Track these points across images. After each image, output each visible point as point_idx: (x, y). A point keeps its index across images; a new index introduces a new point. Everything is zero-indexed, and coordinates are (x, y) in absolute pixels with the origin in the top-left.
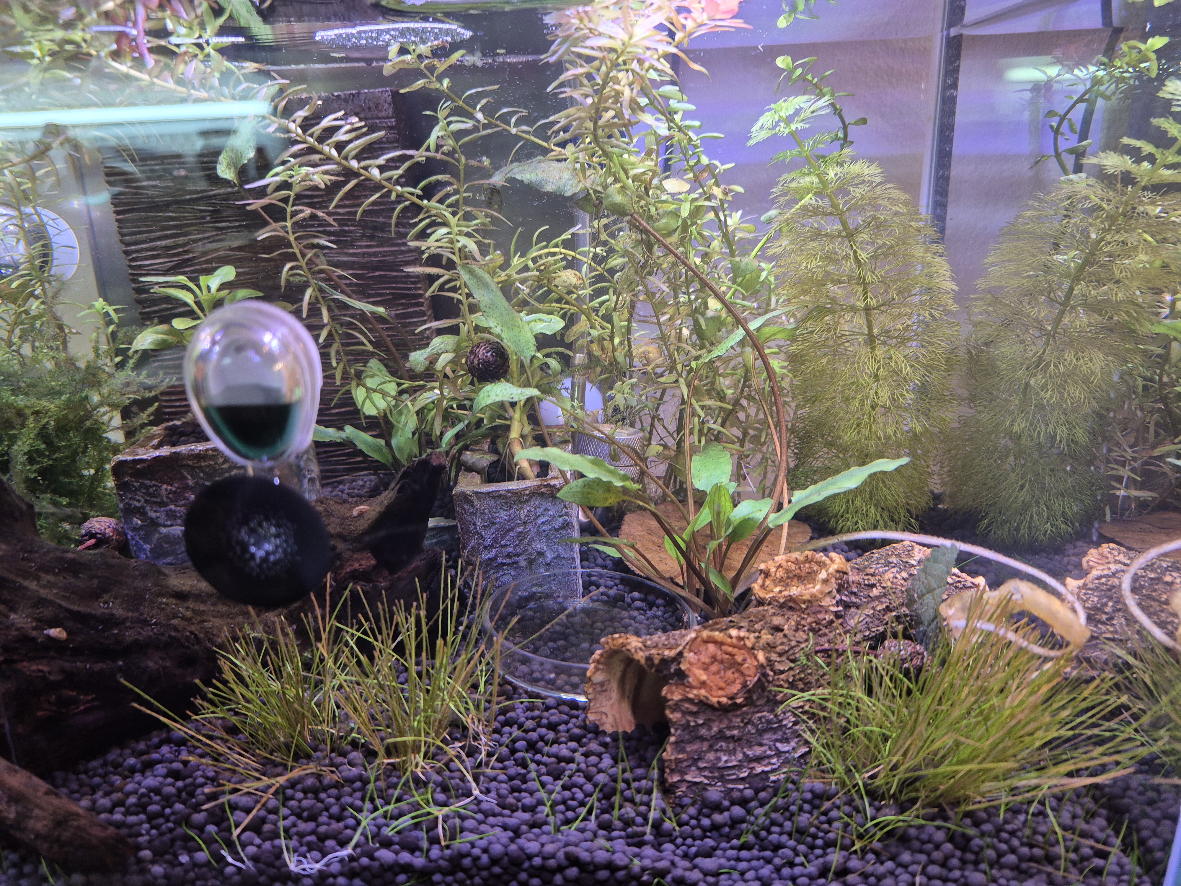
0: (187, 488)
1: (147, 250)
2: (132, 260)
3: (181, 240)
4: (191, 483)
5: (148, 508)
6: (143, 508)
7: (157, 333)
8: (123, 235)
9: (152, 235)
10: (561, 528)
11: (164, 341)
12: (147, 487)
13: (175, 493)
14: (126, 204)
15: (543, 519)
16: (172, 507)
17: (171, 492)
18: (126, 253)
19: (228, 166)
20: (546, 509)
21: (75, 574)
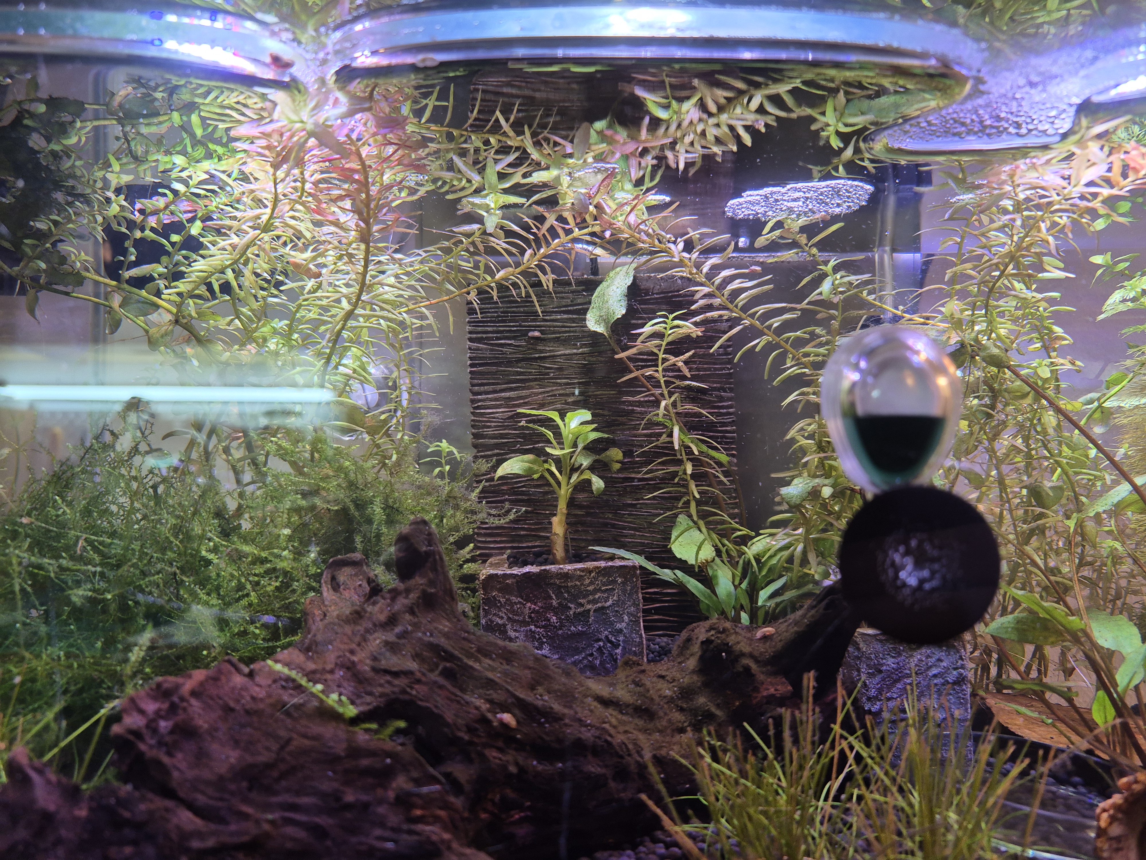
0: (549, 608)
1: (491, 400)
2: (475, 408)
3: (524, 393)
4: (555, 603)
5: (509, 627)
6: (504, 625)
7: (523, 461)
8: (473, 385)
9: (499, 387)
10: (955, 683)
11: (530, 469)
12: (512, 604)
13: (537, 612)
14: (481, 358)
15: (934, 671)
16: (533, 627)
17: (534, 611)
18: (473, 401)
19: (597, 322)
20: (940, 660)
21: (509, 661)
